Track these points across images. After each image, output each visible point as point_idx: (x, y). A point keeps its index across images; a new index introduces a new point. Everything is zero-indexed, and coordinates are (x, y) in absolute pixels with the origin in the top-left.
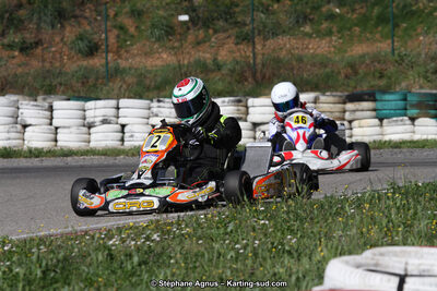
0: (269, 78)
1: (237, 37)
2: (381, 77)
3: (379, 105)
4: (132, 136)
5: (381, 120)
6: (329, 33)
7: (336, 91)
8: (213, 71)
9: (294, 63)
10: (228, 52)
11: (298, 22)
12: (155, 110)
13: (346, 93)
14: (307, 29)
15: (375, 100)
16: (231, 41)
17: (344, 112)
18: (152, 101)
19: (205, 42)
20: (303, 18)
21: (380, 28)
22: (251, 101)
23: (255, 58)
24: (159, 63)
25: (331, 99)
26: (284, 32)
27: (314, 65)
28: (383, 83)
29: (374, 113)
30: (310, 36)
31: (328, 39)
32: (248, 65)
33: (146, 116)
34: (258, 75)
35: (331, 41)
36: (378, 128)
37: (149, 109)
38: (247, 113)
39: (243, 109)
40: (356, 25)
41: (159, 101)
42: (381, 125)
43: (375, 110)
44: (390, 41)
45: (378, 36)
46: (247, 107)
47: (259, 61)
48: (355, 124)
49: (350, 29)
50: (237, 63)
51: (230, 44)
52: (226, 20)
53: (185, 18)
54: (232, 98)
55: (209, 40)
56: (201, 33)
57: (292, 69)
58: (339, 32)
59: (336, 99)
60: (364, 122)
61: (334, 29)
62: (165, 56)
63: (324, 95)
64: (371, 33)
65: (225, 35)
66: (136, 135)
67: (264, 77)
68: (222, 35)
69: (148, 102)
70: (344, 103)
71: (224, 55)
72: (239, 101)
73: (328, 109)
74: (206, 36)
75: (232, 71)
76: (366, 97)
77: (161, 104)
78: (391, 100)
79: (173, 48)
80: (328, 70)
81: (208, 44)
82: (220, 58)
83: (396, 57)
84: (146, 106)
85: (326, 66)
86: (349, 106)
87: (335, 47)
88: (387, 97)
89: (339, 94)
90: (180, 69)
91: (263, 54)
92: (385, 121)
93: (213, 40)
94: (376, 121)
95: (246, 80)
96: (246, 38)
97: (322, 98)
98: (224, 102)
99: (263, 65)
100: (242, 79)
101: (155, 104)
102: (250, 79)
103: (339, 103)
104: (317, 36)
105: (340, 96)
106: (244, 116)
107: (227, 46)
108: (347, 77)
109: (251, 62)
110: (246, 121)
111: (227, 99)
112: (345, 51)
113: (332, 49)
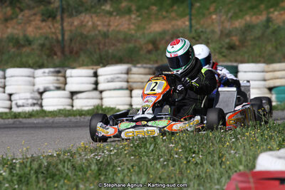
0: (77, 53)
1: (43, 15)
6: (129, 11)
7: (146, 63)
8: (23, 46)
9: (100, 38)
10: (35, 28)
13: (156, 65)
14: (108, 7)
16: (38, 18)
19: (12, 19)
21: (175, 7)
22: (69, 72)
23: (63, 35)
25: (142, 70)
26: (86, 10)
27: (118, 41)
30: (110, 13)
31: (127, 17)
32: (58, 41)
34: (67, 49)
35: (130, 19)
38: (66, 84)
39: (61, 79)
40: (154, 4)
44: (187, 18)
45: (173, 14)
46: (65, 77)
47: (66, 37)
49: (148, 8)
50: (46, 38)
51: (37, 21)
54: (52, 70)
55: (17, 17)
56: (9, 10)
57: (99, 44)
58: (138, 11)
59: (147, 71)
61: (134, 8)
63: (135, 66)
64: (167, 12)
65: (32, 12)
67: (71, 52)
68: (27, 13)
71: (31, 31)
72: (59, 72)
73: (139, 80)
74: (13, 13)
75: (43, 46)
80: (131, 45)
81: (15, 21)
82: (28, 34)
83: (193, 34)
85: (128, 42)
87: (134, 24)
89: (149, 66)
91: (71, 31)
93: (20, 17)
95: (55, 54)
96: (50, 16)
97: (134, 70)
98: (44, 72)
99: (71, 40)
100: (51, 53)
102: (59, 54)
103: (149, 74)
104: (117, 14)
105: (150, 68)
106: (62, 86)
107: (34, 23)
108: (149, 52)
109: (60, 37)
110: (64, 89)
111: (47, 70)
112: (145, 28)
113: (132, 27)
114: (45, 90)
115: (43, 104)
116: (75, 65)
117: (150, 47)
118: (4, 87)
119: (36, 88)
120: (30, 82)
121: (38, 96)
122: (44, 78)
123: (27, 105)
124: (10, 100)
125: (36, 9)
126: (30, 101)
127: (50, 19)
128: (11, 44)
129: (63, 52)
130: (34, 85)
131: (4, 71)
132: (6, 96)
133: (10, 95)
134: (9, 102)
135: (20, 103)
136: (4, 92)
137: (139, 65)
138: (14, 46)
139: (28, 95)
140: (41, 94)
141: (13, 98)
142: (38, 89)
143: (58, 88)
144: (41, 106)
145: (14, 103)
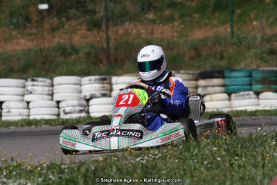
0: (122, 61)
1: (89, 24)
2: (222, 58)
3: (227, 81)
4: (9, 112)
5: (229, 94)
6: (172, 19)
7: (189, 70)
8: (70, 54)
10: (81, 37)
11: (143, 9)
12: (29, 88)
13: (199, 71)
14: (151, 16)
15: (223, 77)
16: (84, 27)
17: (197, 87)
18: (26, 80)
19: (59, 28)
20: (148, 6)
21: (217, 15)
22: (114, 79)
23: (108, 43)
24: (18, 48)
25: (186, 76)
26: (130, 19)
28: (223, 63)
29: (223, 89)
30: (153, 22)
31: (171, 25)
32: (103, 49)
33: (22, 94)
34: (111, 57)
35: (173, 26)
36: (227, 102)
37: (24, 87)
38: (111, 90)
39: (107, 86)
40: (196, 12)
41: (33, 80)
42: (230, 99)
43: (224, 86)
44: (228, 25)
45: (215, 22)
46: (111, 84)
48: (207, 98)
49: (190, 16)
50: (92, 46)
51: (83, 30)
52: (77, 8)
53: (44, 7)
54: (98, 77)
55: (63, 27)
56: (55, 20)
58: (180, 18)
59: (190, 77)
60: (214, 96)
61: (176, 16)
62: (23, 42)
63: (178, 73)
64: (209, 19)
65: (78, 22)
66: (12, 110)
67: (116, 60)
68: (73, 23)
69: (23, 81)
70: (197, 80)
71: (77, 40)
72: (104, 79)
74: (60, 23)
75: (89, 54)
76: (216, 75)
77: (35, 83)
78: (238, 77)
79: (30, 35)
80: (175, 52)
81: (61, 31)
83: (235, 40)
84: (22, 85)
85: (172, 49)
86: (202, 82)
87: (176, 31)
88: (235, 74)
89: (192, 72)
90: (41, 53)
91: (116, 39)
92: (233, 95)
93: (66, 26)
94: (225, 96)
95: (101, 62)
96: (95, 25)
98: (91, 80)
99: (116, 49)
100: (97, 61)
101: (29, 83)
102: (105, 62)
103: (193, 80)
104: (161, 22)
105: (193, 74)
106: (108, 92)
107: (79, 32)
108: (192, 58)
109: (105, 46)
110: (110, 96)
111: (93, 78)
112: (187, 35)
113: (175, 34)
114: (92, 97)
115: (90, 111)
116: (120, 72)
117: (193, 53)
118: (52, 95)
119: (83, 95)
120: (77, 89)
121: (85, 103)
122: (90, 85)
123: (75, 112)
124: (58, 107)
125: (82, 19)
126: (78, 108)
127: (96, 28)
128: (58, 53)
129: (108, 60)
130: (80, 92)
131: (52, 79)
132: (54, 103)
133: (58, 102)
134: (57, 109)
135: (68, 110)
136: (52, 100)
137: (182, 72)
138: (61, 56)
139: (76, 102)
140: (88, 100)
141: (61, 105)
142: (85, 96)
143: (104, 95)
144: (88, 112)
145: (61, 110)
